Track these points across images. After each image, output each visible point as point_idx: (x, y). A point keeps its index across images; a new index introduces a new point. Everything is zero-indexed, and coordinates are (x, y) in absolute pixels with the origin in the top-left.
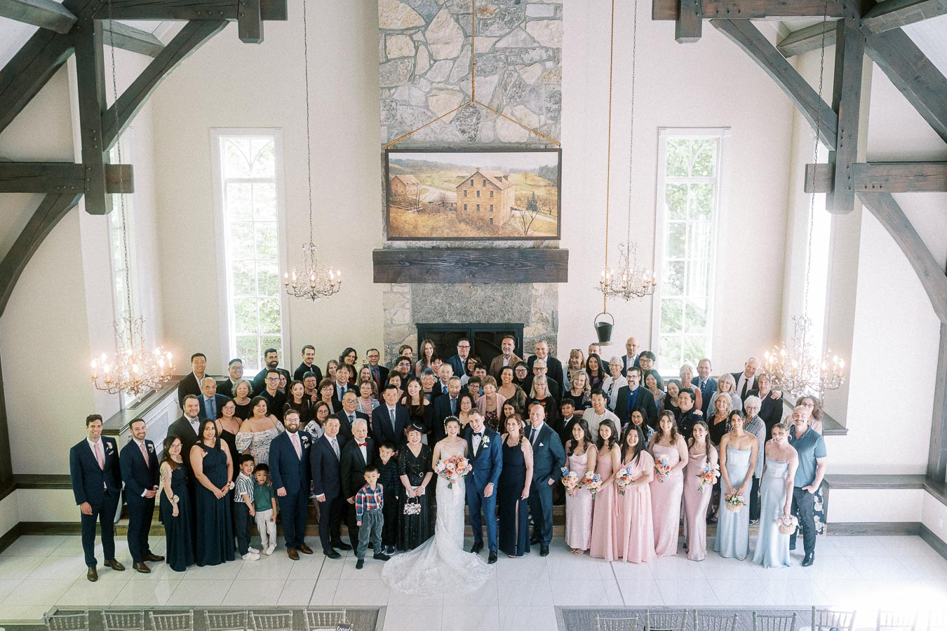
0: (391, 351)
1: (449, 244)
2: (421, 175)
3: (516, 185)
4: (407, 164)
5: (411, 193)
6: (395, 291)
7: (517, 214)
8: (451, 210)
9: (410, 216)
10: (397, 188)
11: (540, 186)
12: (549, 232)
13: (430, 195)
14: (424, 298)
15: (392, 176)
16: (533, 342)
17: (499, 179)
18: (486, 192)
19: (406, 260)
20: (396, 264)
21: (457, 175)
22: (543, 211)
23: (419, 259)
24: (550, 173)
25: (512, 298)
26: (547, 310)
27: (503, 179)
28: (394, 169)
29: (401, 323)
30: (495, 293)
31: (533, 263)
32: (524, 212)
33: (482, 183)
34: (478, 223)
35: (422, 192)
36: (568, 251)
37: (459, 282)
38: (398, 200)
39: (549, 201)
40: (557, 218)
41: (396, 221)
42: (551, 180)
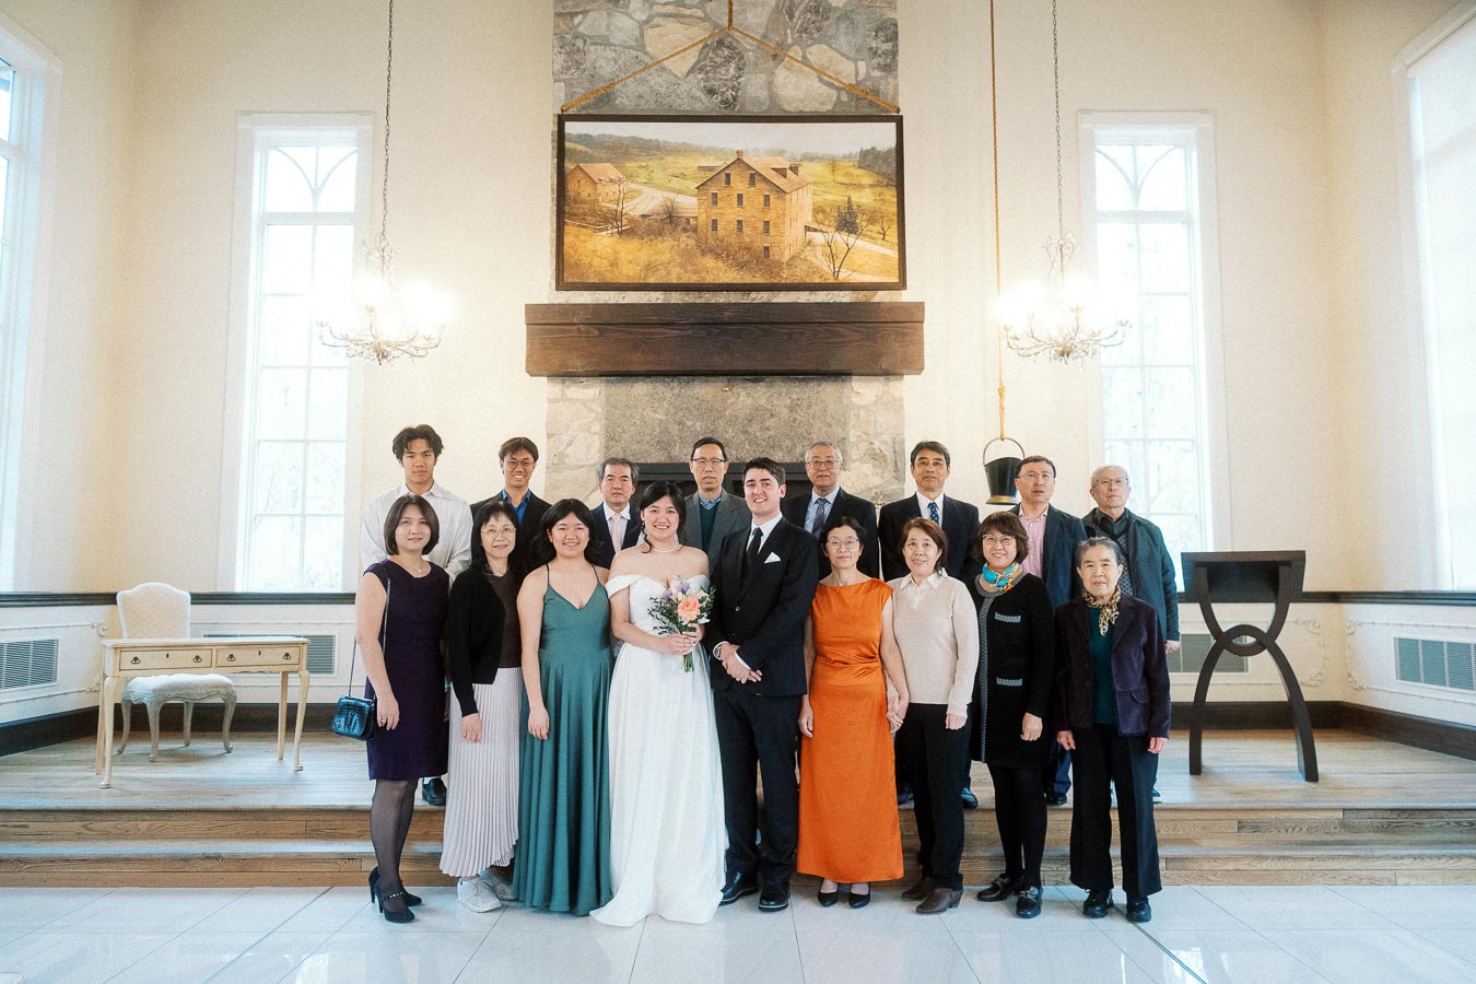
1: (675, 298)
2: (627, 164)
3: (815, 183)
4: (601, 144)
5: (607, 196)
6: (569, 397)
7: (818, 238)
8: (685, 230)
10: (578, 188)
11: (860, 186)
12: (883, 273)
13: (645, 201)
14: (628, 413)
15: (569, 166)
17: (781, 172)
18: (755, 197)
19: (592, 322)
20: (571, 331)
21: (697, 165)
22: (869, 233)
23: (620, 320)
24: (880, 162)
25: (811, 412)
26: (882, 434)
27: (789, 172)
28: (575, 152)
29: (581, 464)
30: (775, 402)
31: (852, 330)
32: (831, 235)
33: (747, 180)
34: (739, 256)
35: (629, 195)
36: (923, 304)
37: (701, 368)
38: (581, 210)
39: (880, 215)
40: (897, 247)
41: (576, 252)
42: (884, 175)
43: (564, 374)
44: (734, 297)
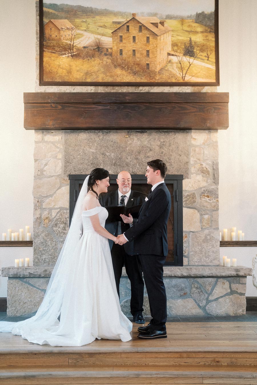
0: (42, 205)
1: (101, 90)
2: (78, 21)
3: (173, 31)
4: (62, 10)
5: (65, 36)
6: (46, 140)
7: (174, 59)
8: (106, 55)
9: (64, 60)
10: (50, 32)
11: (196, 32)
12: (207, 77)
13: (85, 40)
14: (76, 148)
15: (46, 21)
16: (193, 196)
17: (155, 25)
18: (141, 38)
19: (58, 102)
20: (47, 107)
21: (112, 21)
22: (201, 57)
23: (72, 101)
24: (206, 19)
25: (170, 148)
26: (207, 160)
27: (159, 25)
28: (49, 13)
29: (52, 175)
30: (152, 144)
31: (192, 107)
32: (180, 57)
33: (138, 29)
34: (134, 68)
35: (77, 36)
36: (228, 93)
37: (114, 126)
38: (52, 44)
39: (206, 47)
40: (215, 64)
41: (49, 66)
42: (209, 27)
43: (43, 129)
44: (131, 89)
